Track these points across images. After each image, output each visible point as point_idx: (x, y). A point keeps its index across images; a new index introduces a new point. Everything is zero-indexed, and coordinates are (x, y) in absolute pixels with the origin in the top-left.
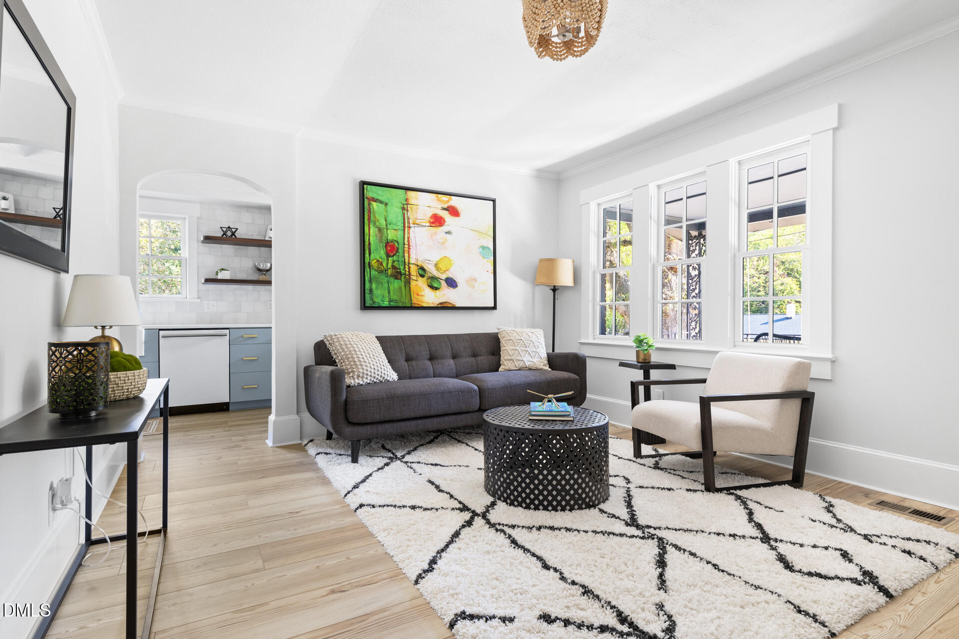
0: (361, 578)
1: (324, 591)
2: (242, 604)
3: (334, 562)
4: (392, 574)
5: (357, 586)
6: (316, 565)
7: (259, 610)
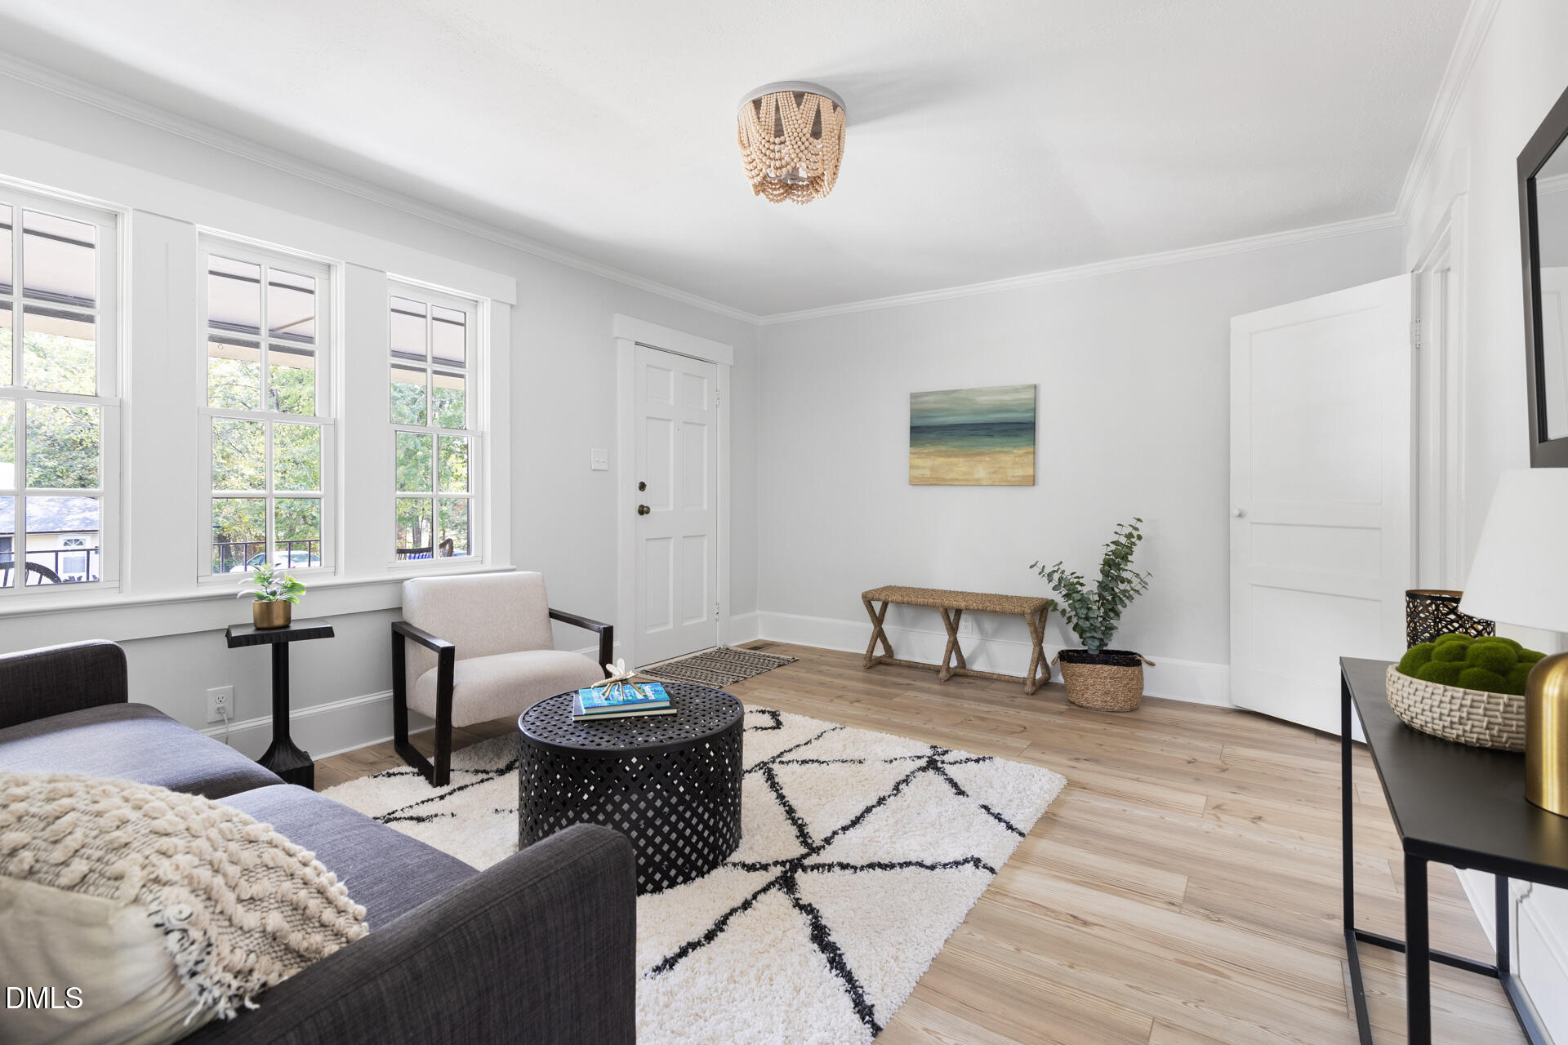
0: (1038, 916)
1: (1096, 931)
2: (1212, 982)
3: (1043, 958)
4: (998, 897)
5: (1053, 911)
6: (1072, 970)
7: (1192, 960)
